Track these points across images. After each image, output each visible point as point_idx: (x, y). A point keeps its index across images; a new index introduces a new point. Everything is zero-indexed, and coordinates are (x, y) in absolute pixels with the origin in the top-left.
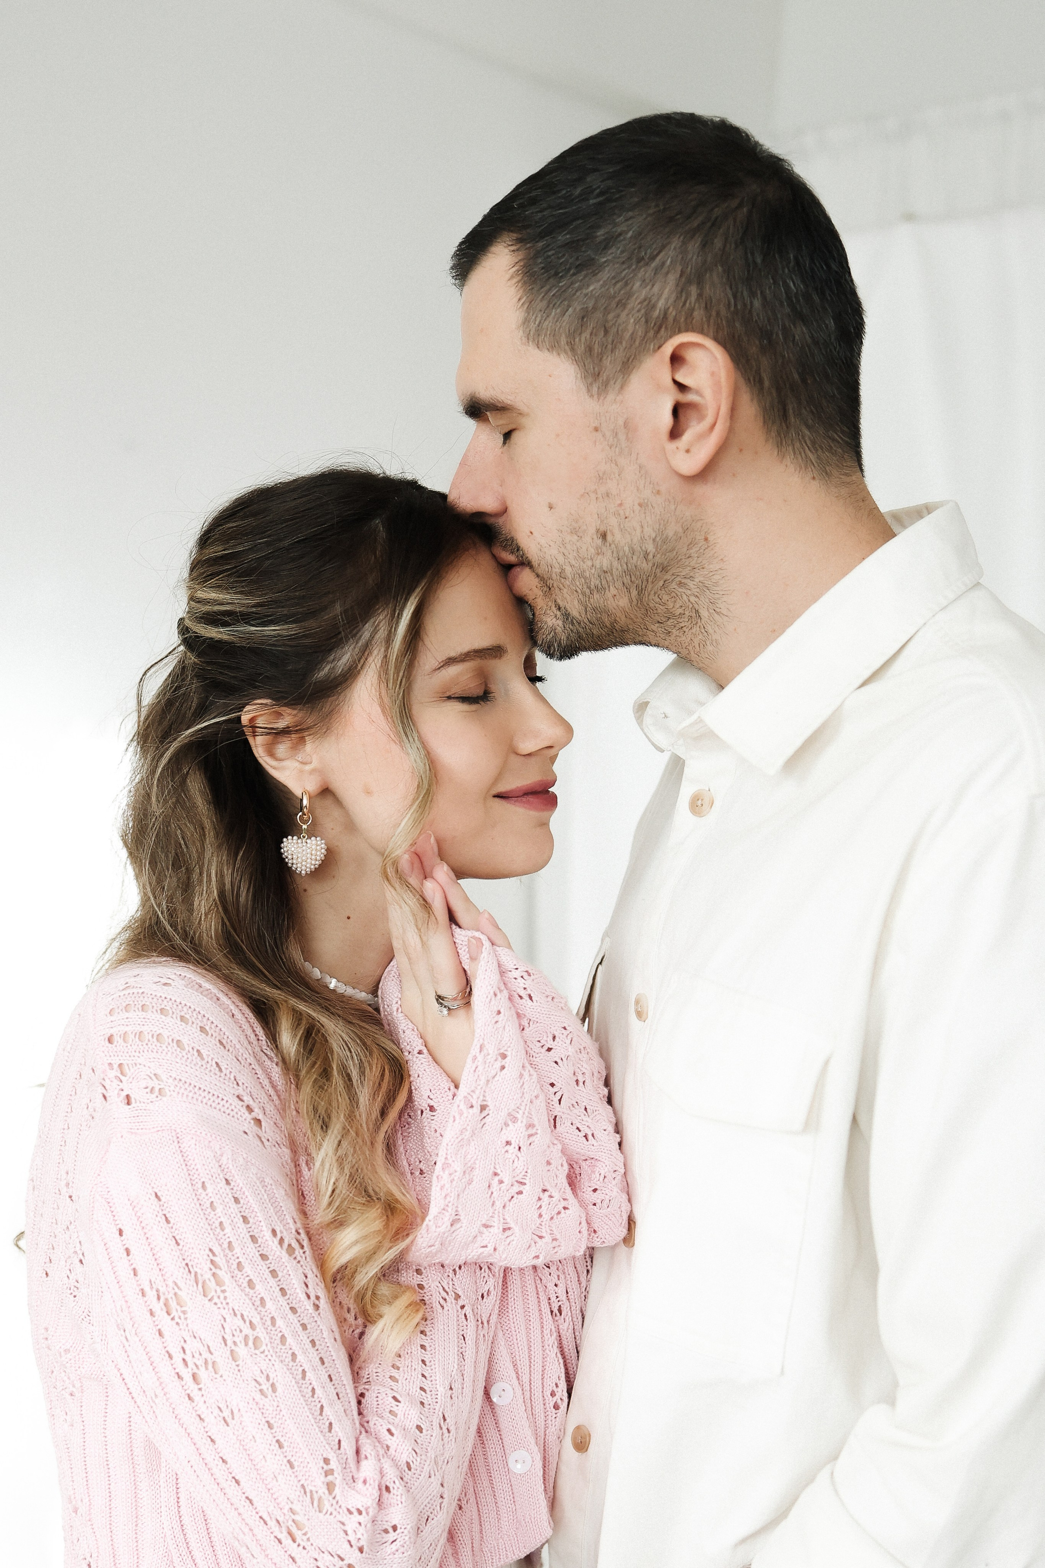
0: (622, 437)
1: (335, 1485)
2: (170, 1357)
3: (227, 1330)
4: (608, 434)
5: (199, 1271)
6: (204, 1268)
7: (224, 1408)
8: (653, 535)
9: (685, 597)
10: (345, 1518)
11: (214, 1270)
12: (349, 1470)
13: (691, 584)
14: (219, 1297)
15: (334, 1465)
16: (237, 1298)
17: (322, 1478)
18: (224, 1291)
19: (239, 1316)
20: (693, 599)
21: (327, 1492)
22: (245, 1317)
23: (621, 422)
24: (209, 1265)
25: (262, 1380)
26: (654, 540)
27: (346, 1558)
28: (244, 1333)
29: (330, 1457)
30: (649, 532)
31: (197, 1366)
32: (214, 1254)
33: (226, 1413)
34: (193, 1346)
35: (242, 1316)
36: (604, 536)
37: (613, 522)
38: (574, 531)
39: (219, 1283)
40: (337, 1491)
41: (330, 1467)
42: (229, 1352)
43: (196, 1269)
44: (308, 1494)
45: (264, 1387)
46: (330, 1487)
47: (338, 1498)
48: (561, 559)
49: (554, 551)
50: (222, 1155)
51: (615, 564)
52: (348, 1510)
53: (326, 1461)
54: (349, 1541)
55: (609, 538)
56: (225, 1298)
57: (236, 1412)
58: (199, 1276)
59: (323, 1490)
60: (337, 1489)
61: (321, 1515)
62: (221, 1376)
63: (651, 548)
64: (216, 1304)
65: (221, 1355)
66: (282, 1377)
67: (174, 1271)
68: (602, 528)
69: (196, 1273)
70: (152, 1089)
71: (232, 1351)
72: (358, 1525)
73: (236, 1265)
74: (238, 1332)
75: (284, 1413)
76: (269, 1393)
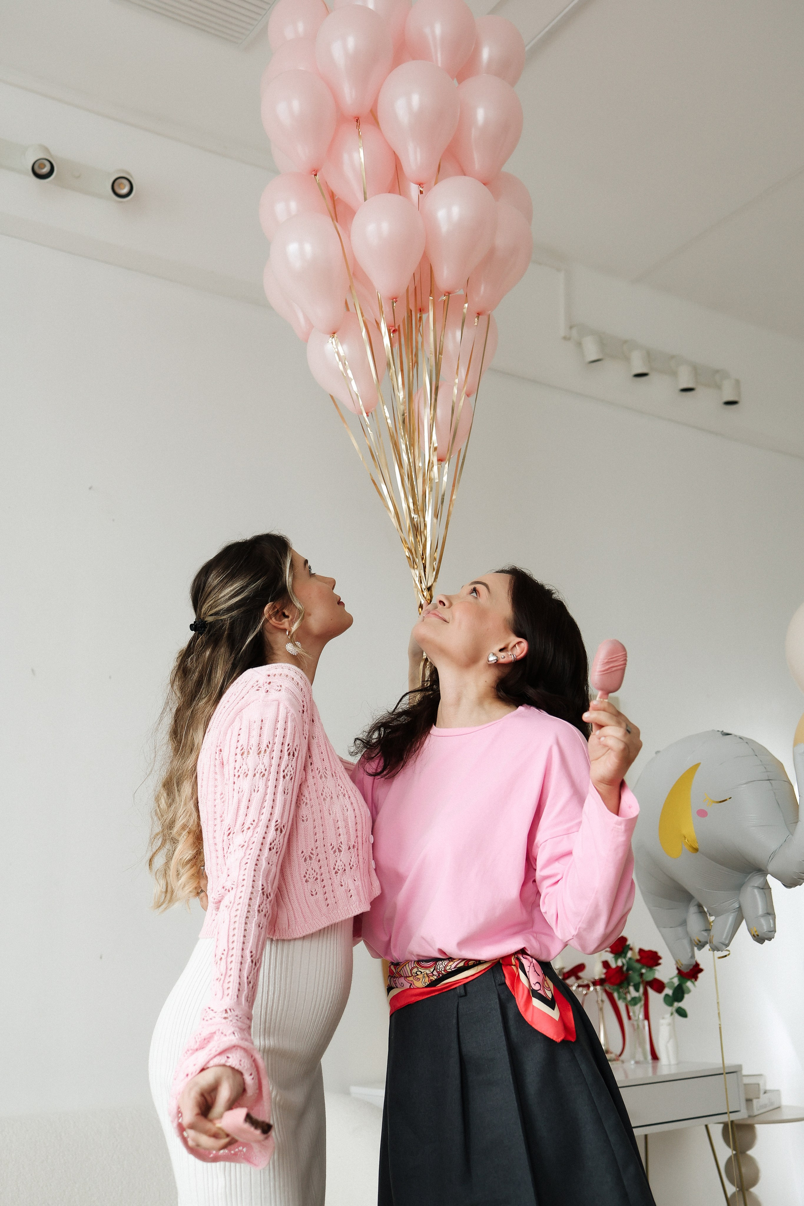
5: (261, 747)
6: (263, 747)
7: (241, 788)
16: (266, 760)
18: (264, 756)
19: (264, 765)
24: (266, 746)
25: (257, 787)
28: (262, 770)
32: (269, 743)
33: (240, 790)
34: (244, 767)
39: (265, 753)
42: (254, 774)
43: (261, 746)
45: (255, 789)
50: (289, 713)
58: (260, 749)
65: (251, 774)
66: (262, 788)
67: (254, 741)
70: (277, 690)
73: (273, 750)
74: (260, 770)
75: (255, 800)
76: (256, 791)
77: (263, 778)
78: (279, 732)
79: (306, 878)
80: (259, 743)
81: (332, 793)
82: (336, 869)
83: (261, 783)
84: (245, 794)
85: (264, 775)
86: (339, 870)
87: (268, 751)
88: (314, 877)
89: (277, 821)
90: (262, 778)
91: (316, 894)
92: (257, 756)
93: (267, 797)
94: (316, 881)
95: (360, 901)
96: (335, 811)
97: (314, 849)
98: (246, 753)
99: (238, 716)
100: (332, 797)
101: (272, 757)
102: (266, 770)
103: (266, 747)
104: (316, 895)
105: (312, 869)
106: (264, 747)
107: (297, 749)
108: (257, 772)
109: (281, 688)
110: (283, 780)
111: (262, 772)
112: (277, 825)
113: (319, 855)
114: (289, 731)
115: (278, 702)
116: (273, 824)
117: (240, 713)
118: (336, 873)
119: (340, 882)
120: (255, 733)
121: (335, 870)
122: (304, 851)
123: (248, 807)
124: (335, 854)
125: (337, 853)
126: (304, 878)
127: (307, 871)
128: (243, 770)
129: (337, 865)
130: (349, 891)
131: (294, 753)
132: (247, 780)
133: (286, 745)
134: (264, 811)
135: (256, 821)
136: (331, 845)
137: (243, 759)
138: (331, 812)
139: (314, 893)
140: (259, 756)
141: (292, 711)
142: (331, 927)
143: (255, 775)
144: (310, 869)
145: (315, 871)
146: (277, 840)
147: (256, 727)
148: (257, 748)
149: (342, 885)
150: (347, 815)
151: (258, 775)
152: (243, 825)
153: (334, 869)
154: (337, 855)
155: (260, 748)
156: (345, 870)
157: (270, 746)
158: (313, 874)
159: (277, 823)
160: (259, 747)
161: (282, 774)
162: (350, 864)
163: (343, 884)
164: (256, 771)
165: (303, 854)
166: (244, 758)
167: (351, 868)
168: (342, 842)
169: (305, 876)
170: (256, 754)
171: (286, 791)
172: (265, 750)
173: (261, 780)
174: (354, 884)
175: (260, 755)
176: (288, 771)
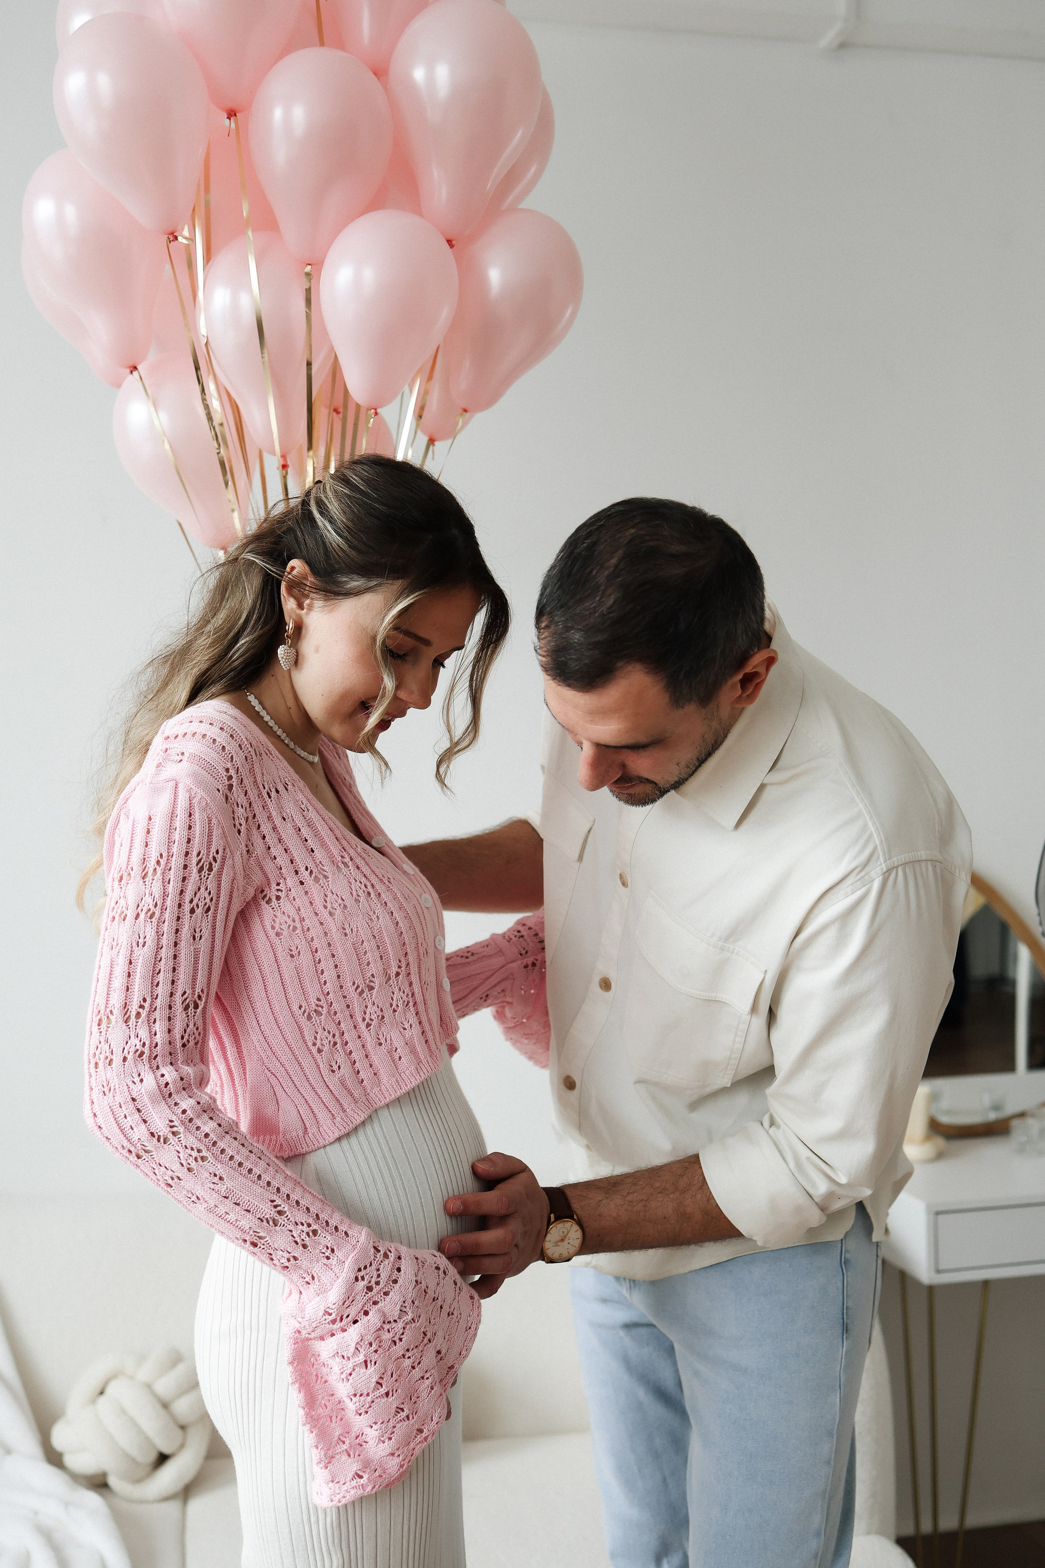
3: (143, 901)
5: (148, 866)
7: (115, 940)
16: (156, 887)
18: (153, 880)
19: (153, 896)
24: (155, 862)
25: (142, 937)
27: (114, 1055)
29: (148, 1000)
32: (161, 858)
36: (698, 759)
41: (144, 1004)
42: (136, 913)
43: (147, 863)
44: (126, 1010)
45: (140, 941)
46: (138, 1014)
47: (138, 1024)
59: (134, 1014)
61: (125, 1024)
65: (131, 915)
67: (136, 856)
68: (699, 755)
73: (169, 868)
74: (146, 905)
75: (140, 961)
76: (141, 945)
77: (152, 920)
78: (179, 835)
79: (317, 1047)
80: (144, 859)
81: (343, 900)
82: (367, 1020)
83: (148, 929)
84: (121, 951)
85: (154, 914)
86: (373, 1020)
87: (160, 870)
88: (378, 1016)
89: (185, 993)
90: (149, 920)
91: (339, 1068)
92: (142, 881)
93: (163, 953)
94: (336, 1047)
95: (419, 1062)
96: (355, 926)
97: (322, 998)
99: (124, 810)
100: (345, 906)
101: (167, 880)
102: (156, 905)
103: (156, 864)
104: (339, 1070)
105: (325, 1030)
106: (152, 865)
107: (219, 857)
108: (142, 910)
109: (182, 757)
110: (191, 917)
111: (150, 910)
112: (186, 999)
113: (333, 1004)
114: (197, 829)
115: (175, 781)
116: (178, 999)
117: (125, 805)
118: (368, 1025)
119: (377, 1040)
120: (138, 841)
121: (366, 1022)
122: (303, 1005)
123: (129, 973)
124: (362, 996)
125: (365, 993)
126: (314, 1047)
127: (315, 1034)
128: (120, 908)
129: (368, 1012)
130: (395, 1051)
131: (211, 864)
132: (126, 925)
133: (195, 853)
134: (161, 978)
135: (149, 1000)
136: (354, 984)
137: (121, 888)
138: (348, 931)
139: (335, 1067)
140: (145, 882)
141: (200, 793)
142: (417, 1089)
143: (137, 916)
144: (320, 1031)
145: (329, 1032)
146: (191, 1025)
147: (140, 830)
148: (141, 869)
149: (380, 1044)
150: (379, 926)
151: (142, 916)
152: (125, 1007)
153: (364, 1019)
154: (365, 997)
155: (145, 867)
156: (383, 1017)
157: (163, 862)
158: (327, 1038)
159: (185, 996)
160: (145, 865)
161: (187, 907)
162: (391, 1005)
163: (383, 1041)
164: (140, 908)
165: (303, 1009)
166: (122, 886)
167: (395, 1011)
168: (375, 974)
169: (314, 1044)
170: (139, 878)
171: (197, 935)
172: (155, 870)
173: (148, 925)
174: (404, 1036)
175: (147, 879)
176: (199, 900)
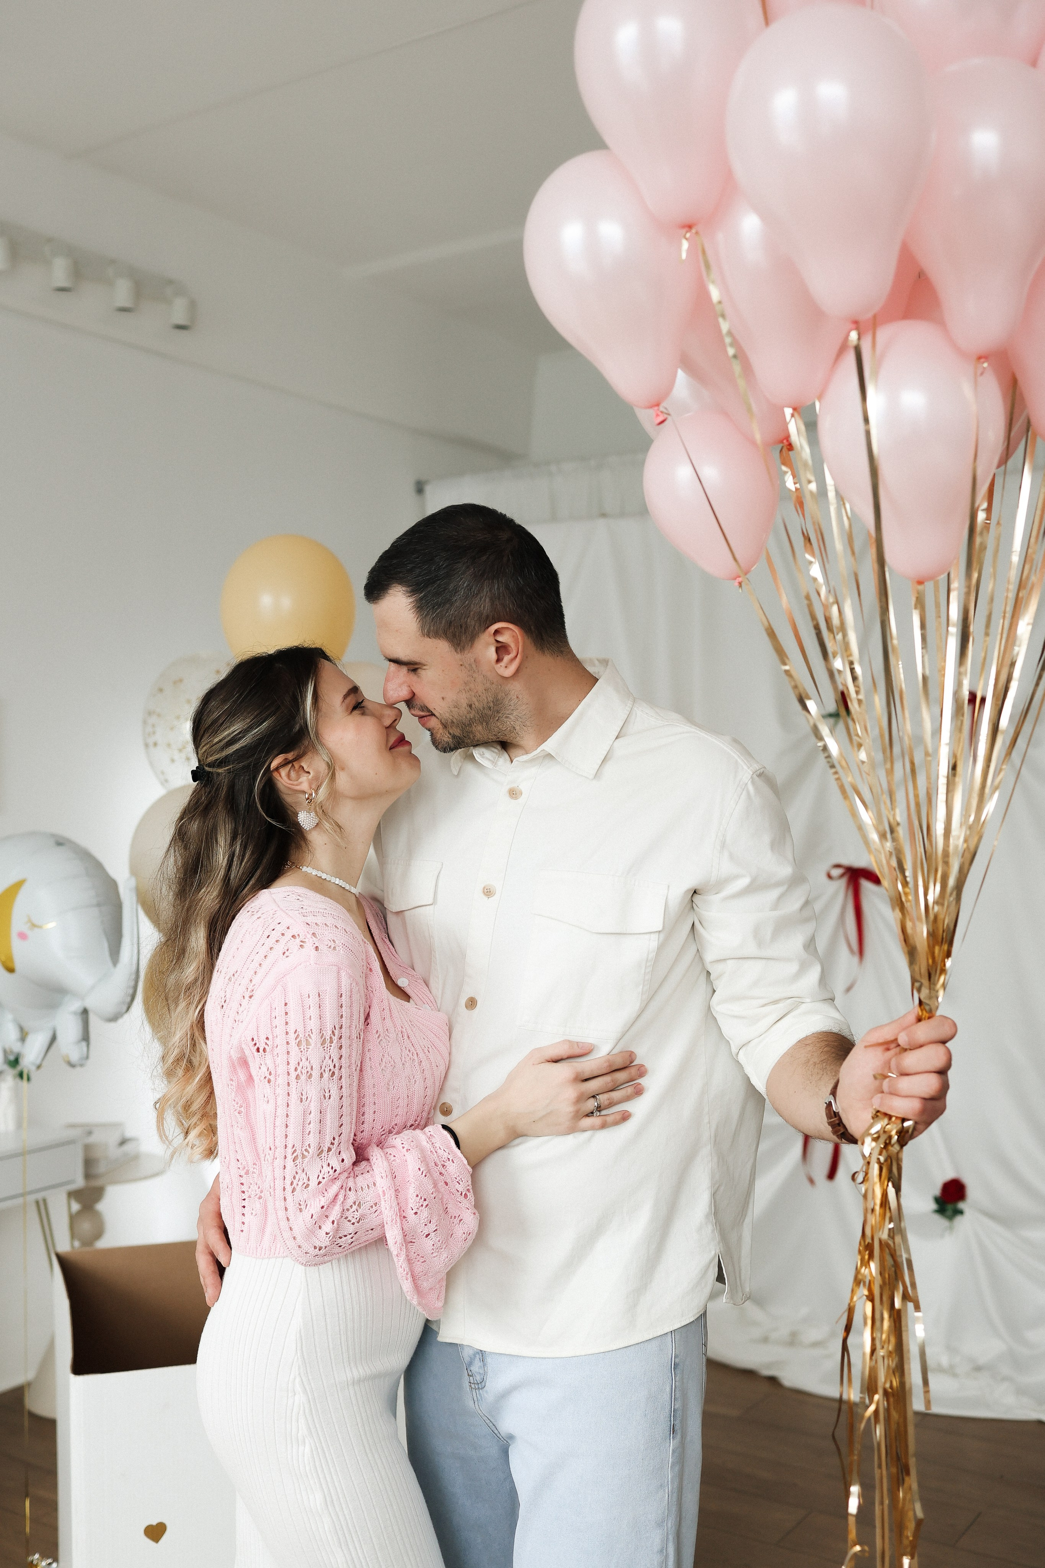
0: (474, 666)
1: (331, 1150)
2: (288, 1063)
3: (324, 1063)
4: (467, 666)
6: (328, 1034)
7: (307, 1096)
8: (492, 700)
9: (508, 723)
10: (325, 1166)
11: (332, 1035)
12: (339, 1148)
13: (511, 717)
14: (327, 1048)
15: (336, 1142)
16: (333, 1051)
17: (329, 1145)
18: (330, 1046)
19: (331, 1059)
20: (512, 723)
21: (326, 1151)
22: (334, 1061)
23: (472, 660)
25: (327, 1091)
26: (493, 702)
28: (330, 1068)
30: (490, 699)
31: (302, 1073)
32: (335, 1029)
34: (304, 1063)
35: (333, 1060)
36: (470, 706)
37: (474, 699)
38: (455, 707)
39: (331, 1042)
40: (331, 1153)
43: (324, 1032)
45: (326, 1095)
46: (329, 1150)
48: (451, 717)
49: (447, 715)
51: (477, 715)
52: (329, 1164)
53: (334, 1139)
54: (319, 1176)
55: (473, 706)
56: (330, 1049)
57: (309, 1099)
60: (331, 1152)
61: (319, 1157)
62: (311, 1081)
63: (492, 705)
64: (324, 1050)
65: (316, 1073)
66: (334, 1092)
68: (470, 703)
69: (323, 1034)
70: (330, 947)
71: (322, 1073)
72: (327, 1172)
75: (328, 1111)
76: (327, 1098)
80: (320, 1028)
83: (331, 1085)
84: (313, 1104)
85: (333, 1073)
87: (335, 1039)
90: (331, 1078)
92: (321, 1046)
98: (304, 1043)
111: (330, 1070)
120: (313, 1012)
128: (305, 1069)
132: (313, 1083)
140: (323, 1047)
143: (322, 1076)
147: (313, 1001)
148: (319, 1035)
151: (325, 1074)
164: (322, 1069)
166: (302, 1049)
172: (331, 1038)
176: (302, 1068)
